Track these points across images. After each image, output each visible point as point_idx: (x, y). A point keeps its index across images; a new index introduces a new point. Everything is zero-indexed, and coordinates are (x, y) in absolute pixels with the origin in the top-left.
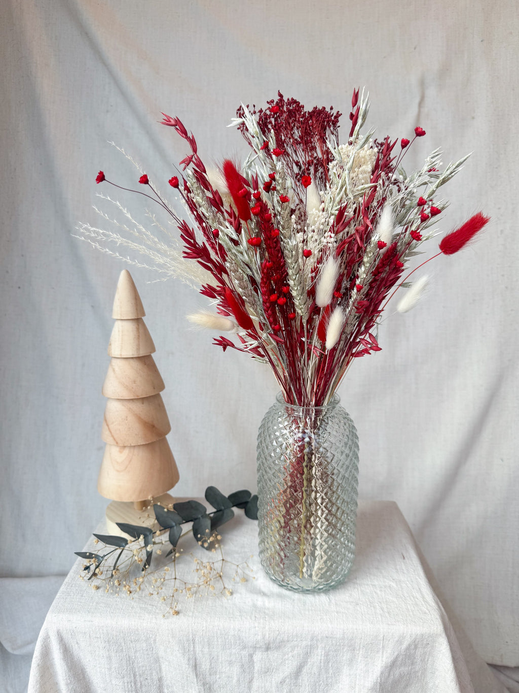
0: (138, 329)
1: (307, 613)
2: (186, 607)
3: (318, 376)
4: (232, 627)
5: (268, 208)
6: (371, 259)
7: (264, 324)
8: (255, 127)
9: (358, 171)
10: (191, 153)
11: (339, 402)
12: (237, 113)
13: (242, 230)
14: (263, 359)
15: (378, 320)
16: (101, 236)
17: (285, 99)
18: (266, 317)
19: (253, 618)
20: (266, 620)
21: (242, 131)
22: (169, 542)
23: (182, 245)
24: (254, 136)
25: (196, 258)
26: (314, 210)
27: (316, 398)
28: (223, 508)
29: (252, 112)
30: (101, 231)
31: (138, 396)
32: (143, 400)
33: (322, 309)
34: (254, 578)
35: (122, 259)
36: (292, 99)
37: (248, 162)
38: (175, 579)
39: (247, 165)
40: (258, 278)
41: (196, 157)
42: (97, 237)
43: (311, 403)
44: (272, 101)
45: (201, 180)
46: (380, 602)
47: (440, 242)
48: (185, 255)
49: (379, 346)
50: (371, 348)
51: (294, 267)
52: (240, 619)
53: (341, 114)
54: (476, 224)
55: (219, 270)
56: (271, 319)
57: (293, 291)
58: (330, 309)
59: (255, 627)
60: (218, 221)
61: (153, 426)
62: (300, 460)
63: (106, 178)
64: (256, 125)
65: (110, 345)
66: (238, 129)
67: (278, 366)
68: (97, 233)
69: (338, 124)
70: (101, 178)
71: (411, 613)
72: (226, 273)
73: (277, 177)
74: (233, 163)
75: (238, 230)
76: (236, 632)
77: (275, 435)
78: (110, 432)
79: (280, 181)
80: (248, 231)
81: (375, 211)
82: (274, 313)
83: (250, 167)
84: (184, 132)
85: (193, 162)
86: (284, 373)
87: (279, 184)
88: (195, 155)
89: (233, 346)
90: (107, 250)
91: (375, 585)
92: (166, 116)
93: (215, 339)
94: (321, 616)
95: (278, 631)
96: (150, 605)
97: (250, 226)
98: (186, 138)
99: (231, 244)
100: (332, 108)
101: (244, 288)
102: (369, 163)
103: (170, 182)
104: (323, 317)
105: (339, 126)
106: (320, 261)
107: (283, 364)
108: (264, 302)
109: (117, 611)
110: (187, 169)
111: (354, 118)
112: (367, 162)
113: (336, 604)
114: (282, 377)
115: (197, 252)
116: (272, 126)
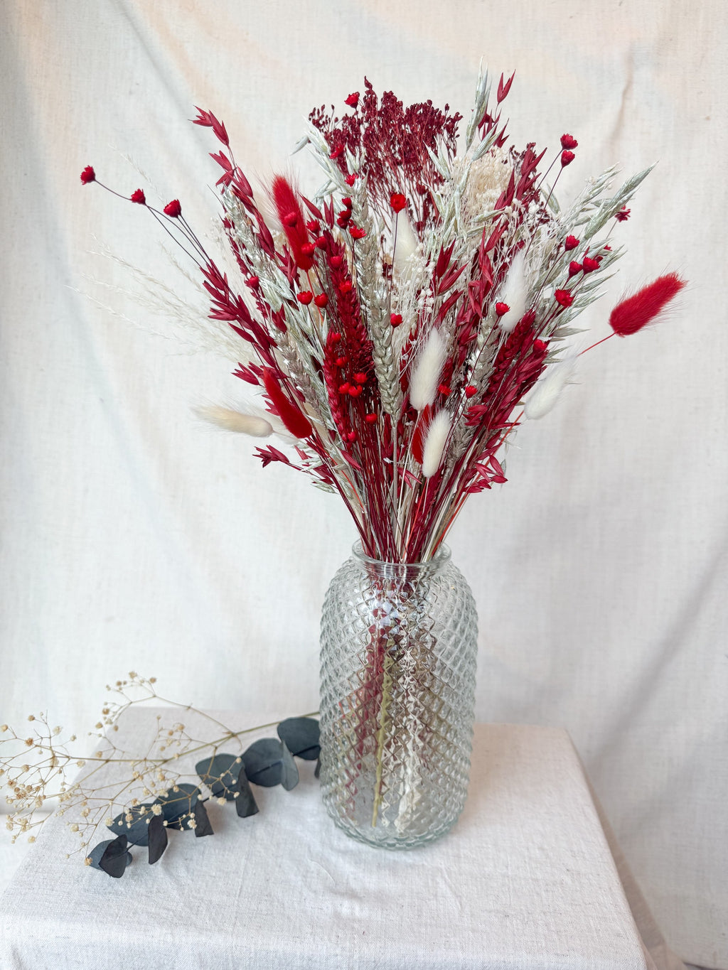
3: (413, 518)
5: (344, 251)
9: (481, 198)
11: (449, 557)
14: (328, 486)
15: (510, 437)
17: (377, 92)
18: (333, 421)
25: (228, 319)
27: (409, 551)
33: (419, 412)
40: (321, 359)
41: (239, 174)
43: (402, 558)
45: (244, 202)
47: (610, 313)
48: (214, 314)
49: (505, 476)
54: (665, 289)
56: (342, 424)
67: (352, 498)
69: (457, 132)
74: (287, 181)
81: (505, 261)
84: (223, 137)
86: (361, 508)
87: (358, 213)
88: (237, 170)
89: (286, 461)
92: (200, 111)
93: (258, 449)
97: (312, 280)
98: (227, 145)
100: (447, 108)
102: (499, 185)
104: (420, 424)
105: (458, 136)
106: (414, 335)
108: (331, 397)
112: (496, 185)
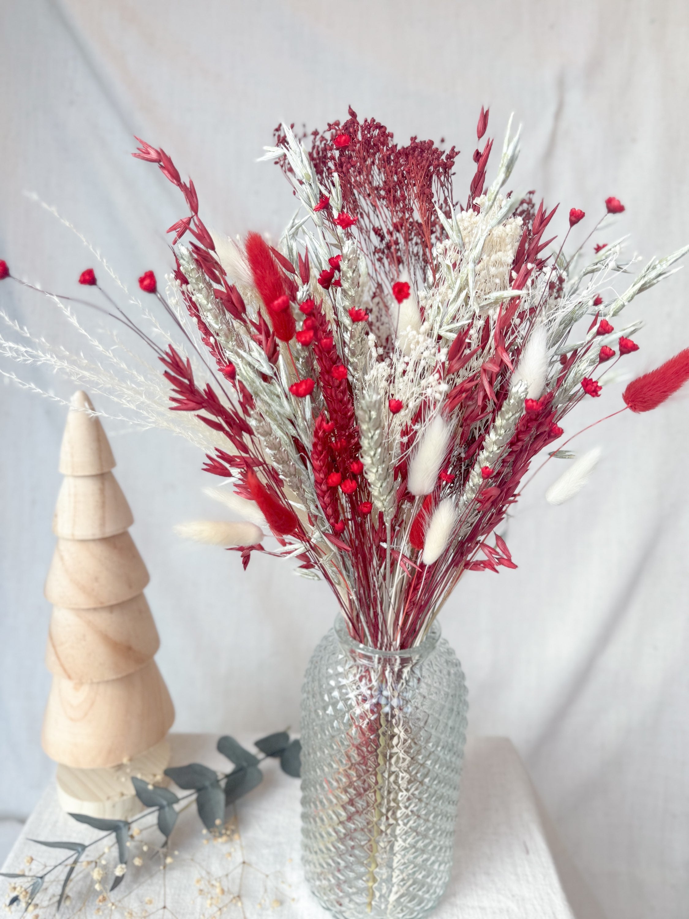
0: (102, 491)
3: (406, 601)
5: (327, 319)
6: (508, 424)
7: (316, 517)
8: (304, 166)
9: (488, 261)
10: (188, 213)
12: (274, 135)
13: (280, 357)
16: (23, 356)
17: (361, 120)
18: (319, 506)
21: (282, 166)
22: (156, 827)
23: (164, 387)
24: (304, 181)
25: (194, 409)
26: (409, 328)
27: (402, 634)
28: (245, 764)
29: (300, 134)
30: (23, 349)
31: (102, 603)
32: (111, 608)
33: (417, 498)
34: (293, 900)
36: (373, 120)
37: (292, 227)
39: (291, 232)
40: (307, 442)
41: (197, 223)
42: (16, 358)
43: (394, 643)
44: (337, 124)
45: (205, 265)
50: (499, 563)
51: (372, 437)
53: (460, 152)
55: (237, 428)
56: (330, 511)
57: (369, 473)
58: (432, 501)
60: (236, 340)
61: (129, 648)
62: (374, 727)
63: (12, 272)
64: (306, 162)
66: (276, 163)
67: (339, 584)
68: (17, 351)
69: (453, 169)
72: (250, 432)
73: (344, 265)
75: (273, 357)
77: (328, 684)
78: (58, 658)
79: (350, 274)
80: (293, 360)
81: (516, 334)
82: (335, 501)
83: (294, 235)
84: (175, 176)
85: (191, 230)
86: (349, 594)
87: (347, 278)
88: (195, 218)
89: (261, 549)
90: (33, 386)
92: (141, 142)
98: (179, 185)
99: (259, 382)
100: (442, 141)
101: (283, 462)
102: (509, 246)
103: (142, 281)
105: (454, 174)
107: (348, 582)
108: (318, 483)
110: (178, 245)
111: (482, 160)
112: (506, 248)
114: (347, 603)
115: (197, 400)
116: (335, 165)
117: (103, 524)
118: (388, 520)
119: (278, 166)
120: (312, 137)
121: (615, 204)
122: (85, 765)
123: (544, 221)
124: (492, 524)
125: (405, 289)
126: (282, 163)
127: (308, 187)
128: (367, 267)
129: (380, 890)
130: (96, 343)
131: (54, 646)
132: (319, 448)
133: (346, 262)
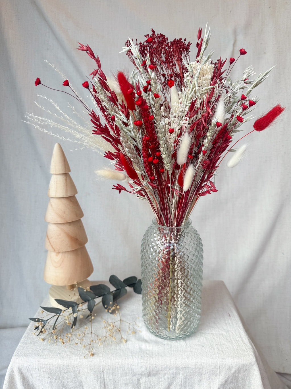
0: (66, 180)
1: (173, 352)
2: (98, 351)
3: (178, 207)
4: (127, 363)
5: (146, 102)
6: (212, 134)
7: (144, 176)
8: (137, 52)
9: (202, 79)
10: (98, 68)
11: (191, 223)
12: (126, 44)
13: (130, 116)
14: (144, 198)
15: (215, 172)
16: (41, 121)
17: (156, 34)
18: (145, 172)
19: (140, 357)
20: (147, 358)
21: (129, 56)
22: (87, 310)
23: (91, 126)
24: (137, 58)
25: (101, 134)
26: (175, 103)
27: (177, 221)
28: (120, 287)
29: (135, 43)
30: (41, 118)
31: (67, 221)
32: (70, 223)
33: (180, 166)
34: (140, 331)
35: (54, 135)
36: (161, 34)
37: (133, 74)
38: (92, 333)
39: (133, 76)
40: (140, 147)
41: (100, 70)
42: (38, 122)
43: (174, 224)
44: (148, 35)
45: (103, 84)
46: (217, 345)
47: (253, 123)
48: (94, 132)
49: (216, 189)
50: (211, 190)
51: (163, 140)
52: (132, 358)
53: (191, 44)
54: (276, 112)
55: (116, 142)
56: (149, 173)
57: (163, 155)
58: (185, 166)
59: (141, 363)
60: (114, 111)
61: (77, 239)
62: (168, 260)
63: (41, 82)
64: (137, 51)
65: (49, 190)
66: (127, 54)
67: (153, 202)
68: (39, 119)
69: (189, 50)
70: (38, 82)
71: (236, 351)
72: (120, 144)
73: (152, 82)
74: (124, 73)
75: (127, 117)
76: (129, 366)
77: (152, 244)
78: (50, 243)
79: (154, 85)
80: (134, 117)
81: (213, 104)
82: (151, 169)
83: (134, 77)
84: (92, 55)
85: (98, 73)
86: (157, 206)
87: (153, 87)
88: (100, 69)
89: (125, 189)
90: (44, 130)
91: (213, 334)
92: (81, 44)
93: (114, 186)
94: (181, 354)
95: (155, 364)
96: (76, 350)
97: (135, 114)
98: (94, 59)
99: (123, 126)
100: (185, 40)
101: (132, 153)
102: (209, 73)
103: (83, 84)
104: (182, 171)
105: (190, 51)
106: (179, 136)
107: (156, 201)
108: (145, 162)
109: (56, 354)
110: (95, 78)
111: (199, 46)
113: (190, 347)
114: (156, 209)
115: (102, 131)
116: (148, 52)
117: (67, 192)
118: (170, 174)
119: (127, 55)
120: (139, 45)
121: (243, 51)
122: (61, 284)
123: (222, 65)
124: (209, 177)
125: (172, 83)
126: (129, 54)
127: (139, 60)
128: (160, 87)
129: (172, 321)
130: (66, 115)
131: (49, 239)
132: (145, 148)
133: (152, 81)
